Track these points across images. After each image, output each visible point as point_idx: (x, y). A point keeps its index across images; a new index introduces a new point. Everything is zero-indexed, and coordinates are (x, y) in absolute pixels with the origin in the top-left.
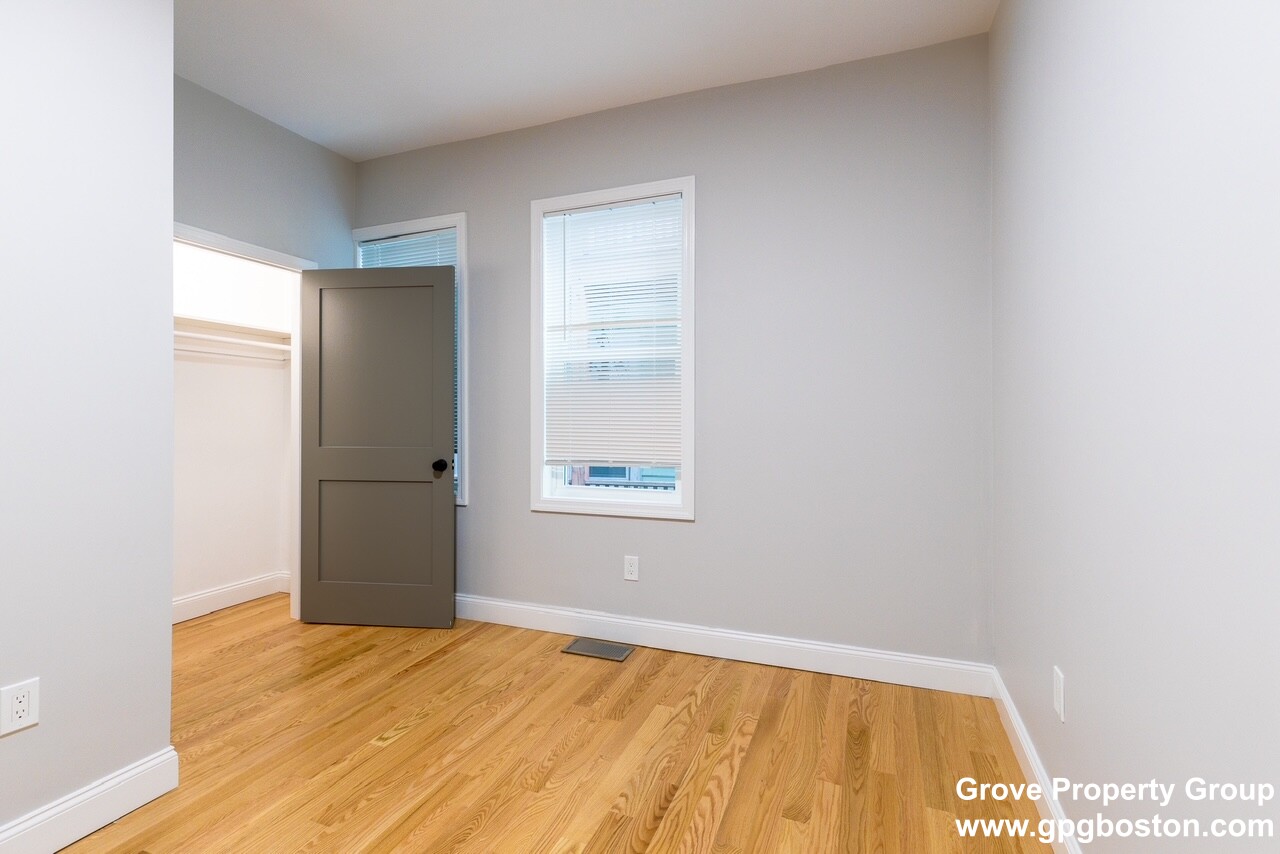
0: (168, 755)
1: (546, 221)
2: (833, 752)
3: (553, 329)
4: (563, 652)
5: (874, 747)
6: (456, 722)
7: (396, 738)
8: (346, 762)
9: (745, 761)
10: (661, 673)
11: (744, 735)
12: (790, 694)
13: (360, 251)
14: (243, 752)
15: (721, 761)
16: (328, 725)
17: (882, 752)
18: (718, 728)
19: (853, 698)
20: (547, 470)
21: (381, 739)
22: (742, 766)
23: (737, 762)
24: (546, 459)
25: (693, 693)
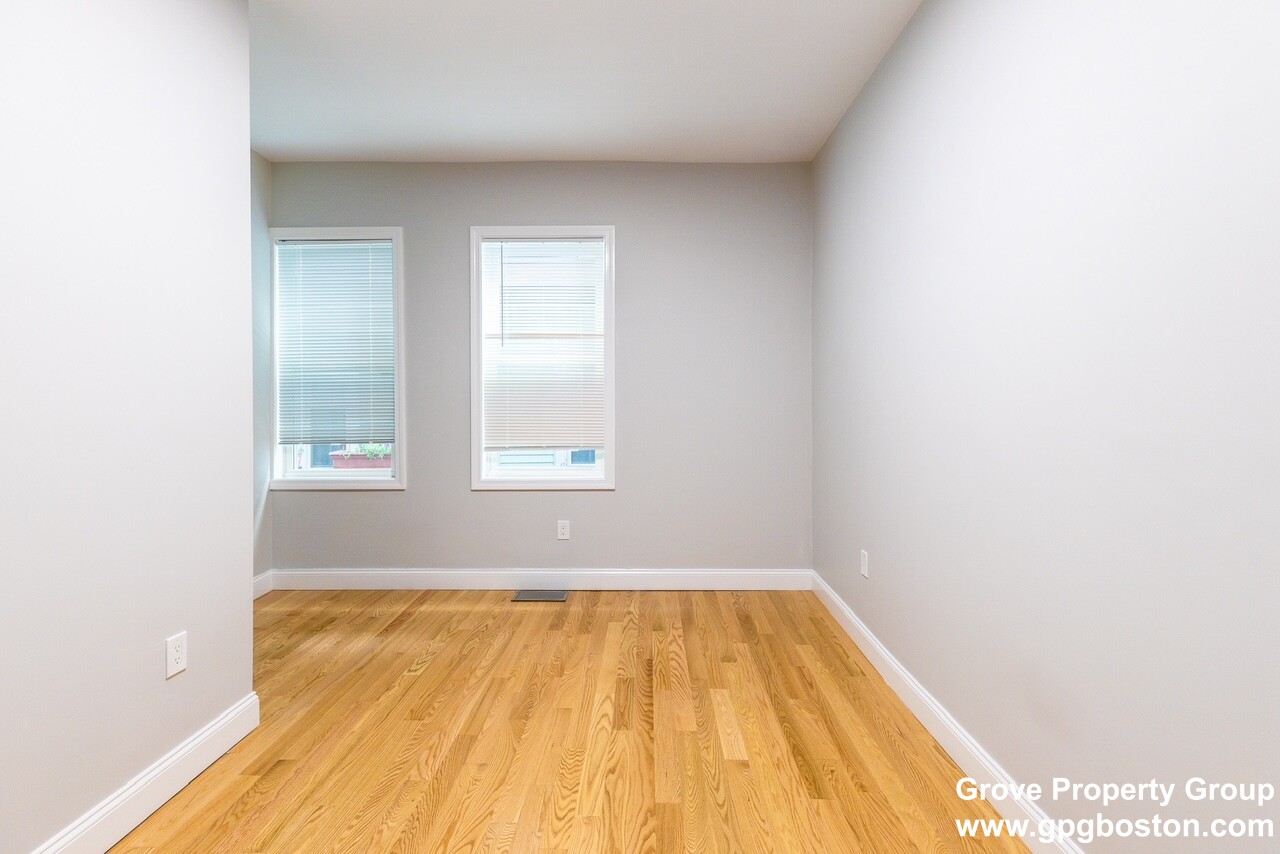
0: (252, 699)
1: (484, 245)
2: (735, 628)
3: (491, 337)
4: (513, 601)
5: (756, 623)
6: (465, 652)
7: (424, 669)
8: (397, 688)
9: (685, 641)
10: (599, 604)
11: (677, 629)
12: (694, 605)
13: (277, 248)
14: (294, 697)
15: (670, 643)
16: (354, 669)
17: (761, 624)
18: (658, 628)
19: (733, 601)
20: (484, 454)
21: (409, 671)
22: (685, 645)
23: (681, 643)
24: (484, 446)
25: (630, 613)
